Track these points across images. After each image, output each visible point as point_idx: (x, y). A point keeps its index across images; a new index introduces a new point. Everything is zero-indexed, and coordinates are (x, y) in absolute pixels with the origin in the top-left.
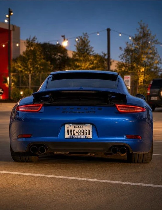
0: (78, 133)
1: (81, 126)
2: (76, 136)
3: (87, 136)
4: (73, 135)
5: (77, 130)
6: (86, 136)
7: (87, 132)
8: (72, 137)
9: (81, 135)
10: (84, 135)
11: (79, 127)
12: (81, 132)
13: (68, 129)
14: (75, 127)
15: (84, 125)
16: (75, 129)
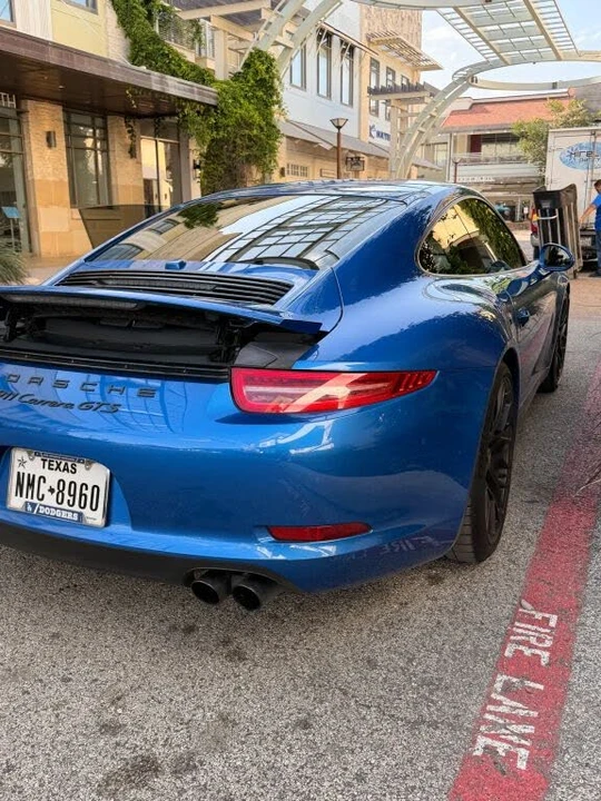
0: (55, 494)
1: (70, 464)
2: (45, 506)
3: (87, 512)
4: (35, 500)
5: (53, 477)
6: (80, 515)
7: (88, 493)
8: (30, 508)
9: (65, 505)
10: (76, 508)
11: (62, 467)
12: (66, 492)
13: (21, 470)
14: (47, 463)
15: (79, 462)
16: (46, 473)
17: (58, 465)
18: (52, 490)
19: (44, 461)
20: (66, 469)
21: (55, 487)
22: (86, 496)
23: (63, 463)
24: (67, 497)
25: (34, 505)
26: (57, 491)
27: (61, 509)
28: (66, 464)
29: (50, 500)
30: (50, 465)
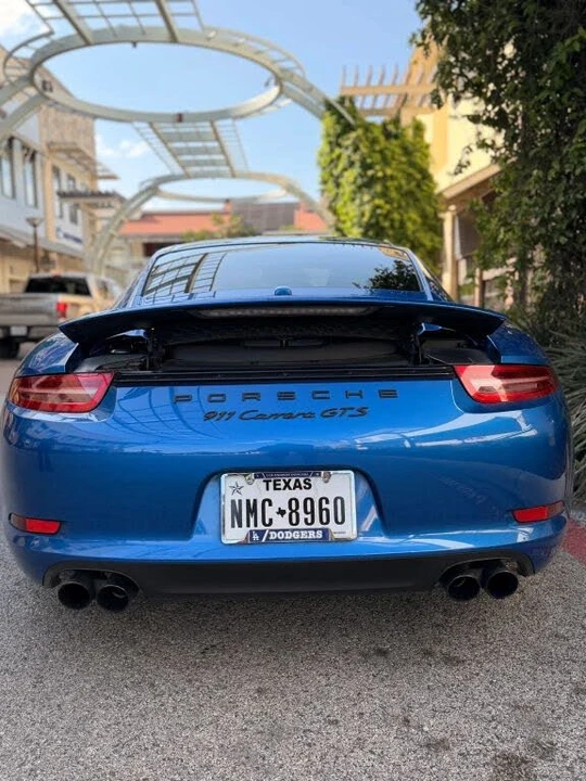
0: (286, 516)
1: (301, 480)
2: (277, 531)
3: (332, 526)
4: (261, 527)
5: (281, 498)
6: (325, 532)
7: (331, 507)
8: (256, 537)
9: (302, 525)
10: (317, 524)
11: (292, 484)
12: (301, 510)
13: (236, 497)
14: (271, 484)
15: (314, 475)
16: (271, 494)
17: (287, 485)
18: (281, 512)
19: (267, 482)
20: (297, 486)
21: (285, 507)
22: (327, 510)
23: (293, 480)
24: (303, 516)
25: (261, 533)
26: (288, 511)
27: (299, 530)
28: (297, 481)
29: (281, 522)
30: (275, 485)
